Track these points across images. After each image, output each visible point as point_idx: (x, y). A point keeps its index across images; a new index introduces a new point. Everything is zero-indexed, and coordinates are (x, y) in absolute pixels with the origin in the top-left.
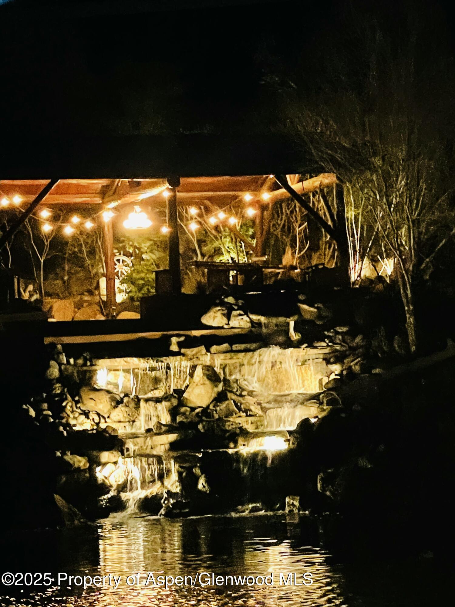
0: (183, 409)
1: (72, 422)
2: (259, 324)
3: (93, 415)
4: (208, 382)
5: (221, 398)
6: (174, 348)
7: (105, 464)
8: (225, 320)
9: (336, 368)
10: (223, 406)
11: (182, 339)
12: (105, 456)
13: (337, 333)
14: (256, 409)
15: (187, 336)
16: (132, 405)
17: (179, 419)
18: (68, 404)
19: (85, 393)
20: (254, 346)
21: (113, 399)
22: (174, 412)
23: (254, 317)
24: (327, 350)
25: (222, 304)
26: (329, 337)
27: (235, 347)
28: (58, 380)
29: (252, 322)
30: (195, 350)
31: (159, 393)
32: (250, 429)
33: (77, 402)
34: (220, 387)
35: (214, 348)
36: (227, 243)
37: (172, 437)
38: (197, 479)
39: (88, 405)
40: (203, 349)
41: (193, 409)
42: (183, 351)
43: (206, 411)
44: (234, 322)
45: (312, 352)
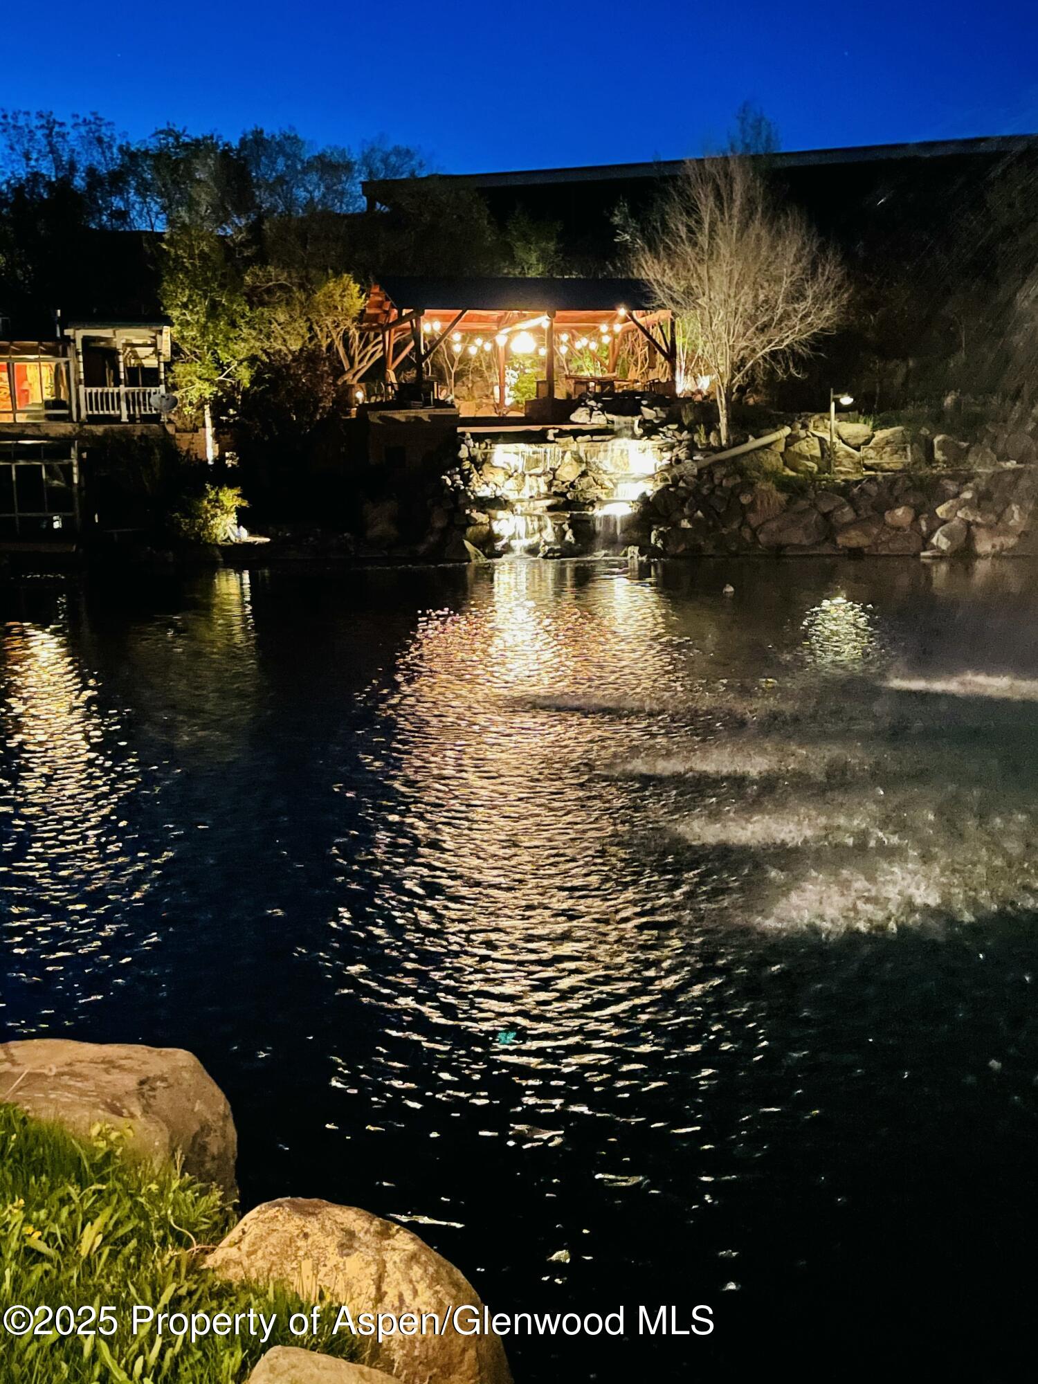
0: (555, 483)
1: (477, 489)
2: (613, 422)
3: (491, 485)
4: (574, 463)
5: (584, 474)
6: (551, 437)
7: (500, 520)
8: (588, 418)
9: (668, 455)
10: (585, 480)
11: (557, 431)
12: (501, 514)
13: (669, 429)
14: (608, 484)
15: (560, 429)
16: (520, 478)
17: (553, 489)
18: (474, 476)
19: (485, 466)
20: (608, 437)
21: (506, 473)
22: (550, 484)
23: (610, 417)
24: (662, 442)
25: (586, 406)
26: (663, 432)
27: (595, 438)
28: (467, 459)
29: (608, 420)
30: (566, 439)
31: (539, 471)
32: (604, 497)
33: (481, 475)
34: (584, 467)
35: (580, 438)
36: (588, 362)
37: (549, 502)
38: (565, 533)
39: (488, 477)
40: (571, 438)
41: (563, 483)
42: (557, 440)
43: (572, 485)
44: (594, 420)
45: (650, 443)
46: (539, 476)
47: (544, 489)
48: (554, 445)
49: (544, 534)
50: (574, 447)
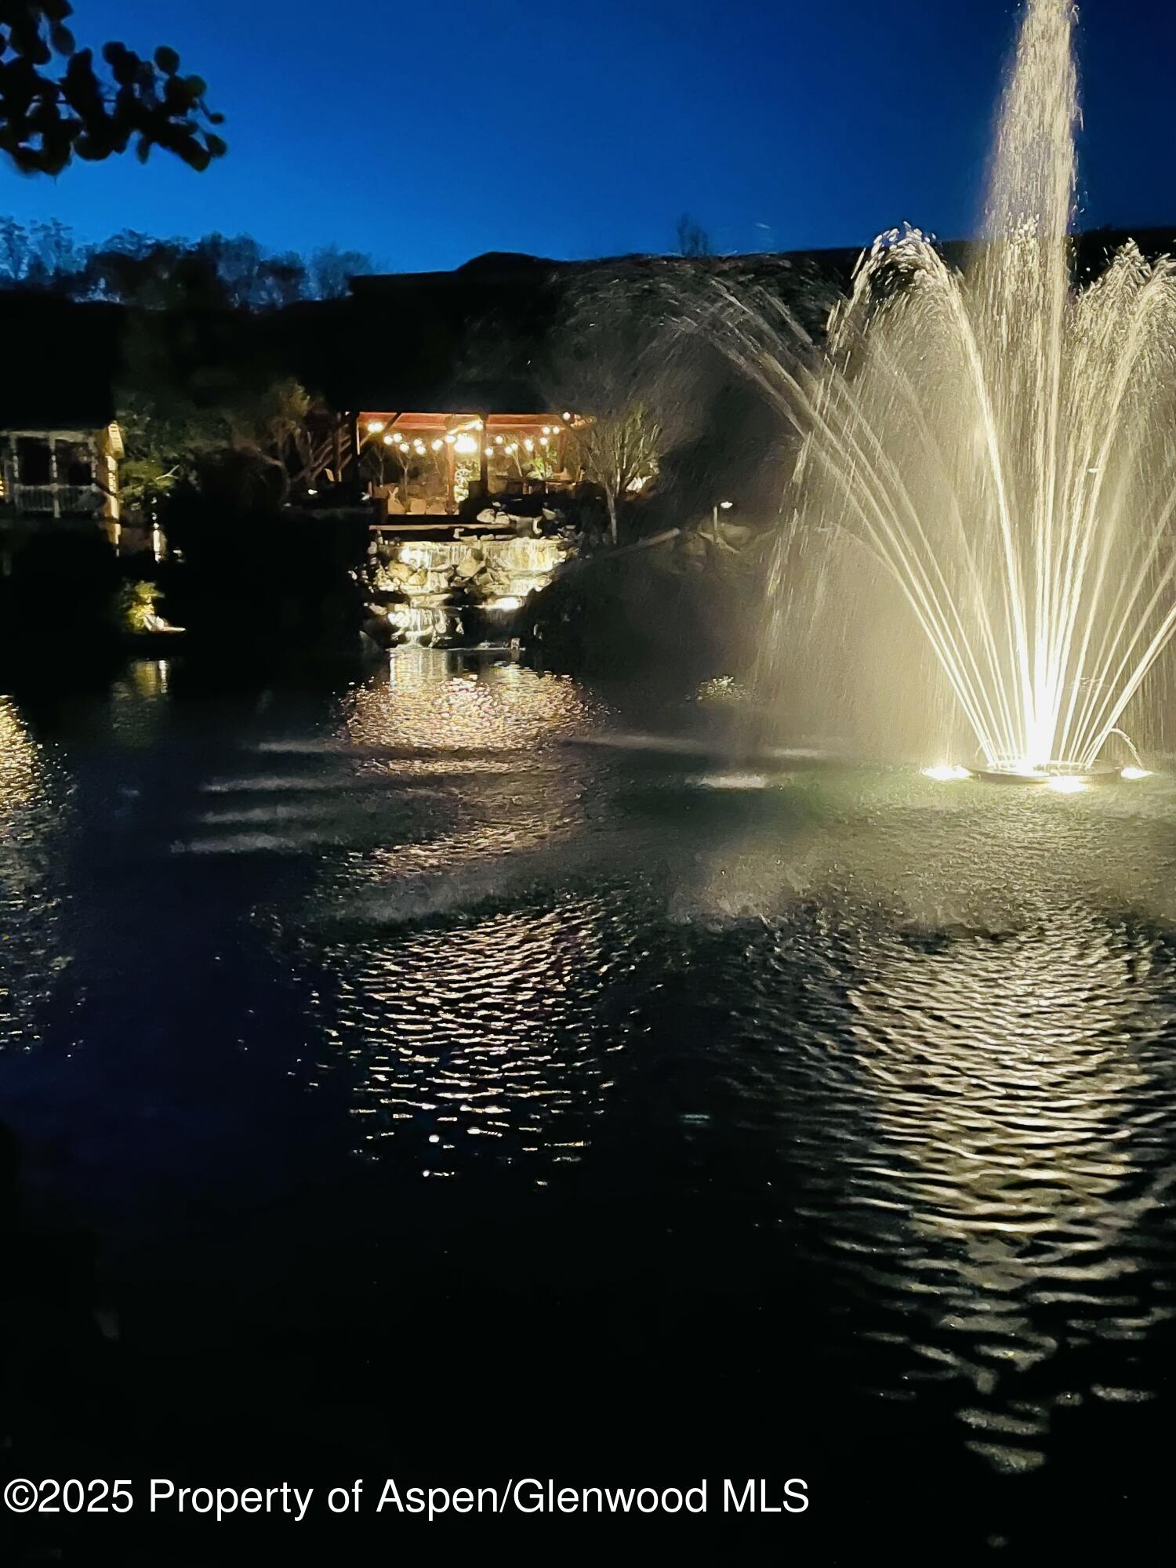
0: (456, 578)
1: (380, 583)
2: (515, 522)
3: (395, 580)
4: (473, 560)
5: (483, 571)
6: (456, 536)
7: (396, 613)
8: (492, 518)
9: (564, 554)
11: (462, 530)
12: (398, 607)
13: (566, 530)
15: (466, 529)
17: (452, 585)
18: (380, 572)
19: (392, 563)
20: (511, 536)
21: (410, 569)
22: (450, 580)
23: (513, 517)
24: (559, 542)
25: (492, 507)
26: (560, 532)
27: (498, 537)
28: (375, 555)
29: (510, 520)
32: (498, 592)
33: (386, 571)
35: (483, 537)
37: (446, 596)
38: (457, 625)
40: (475, 537)
41: (463, 578)
42: (462, 538)
43: (471, 580)
44: (498, 520)
45: (549, 542)
46: (440, 572)
47: (444, 585)
48: (458, 543)
49: (437, 626)
50: (477, 545)
